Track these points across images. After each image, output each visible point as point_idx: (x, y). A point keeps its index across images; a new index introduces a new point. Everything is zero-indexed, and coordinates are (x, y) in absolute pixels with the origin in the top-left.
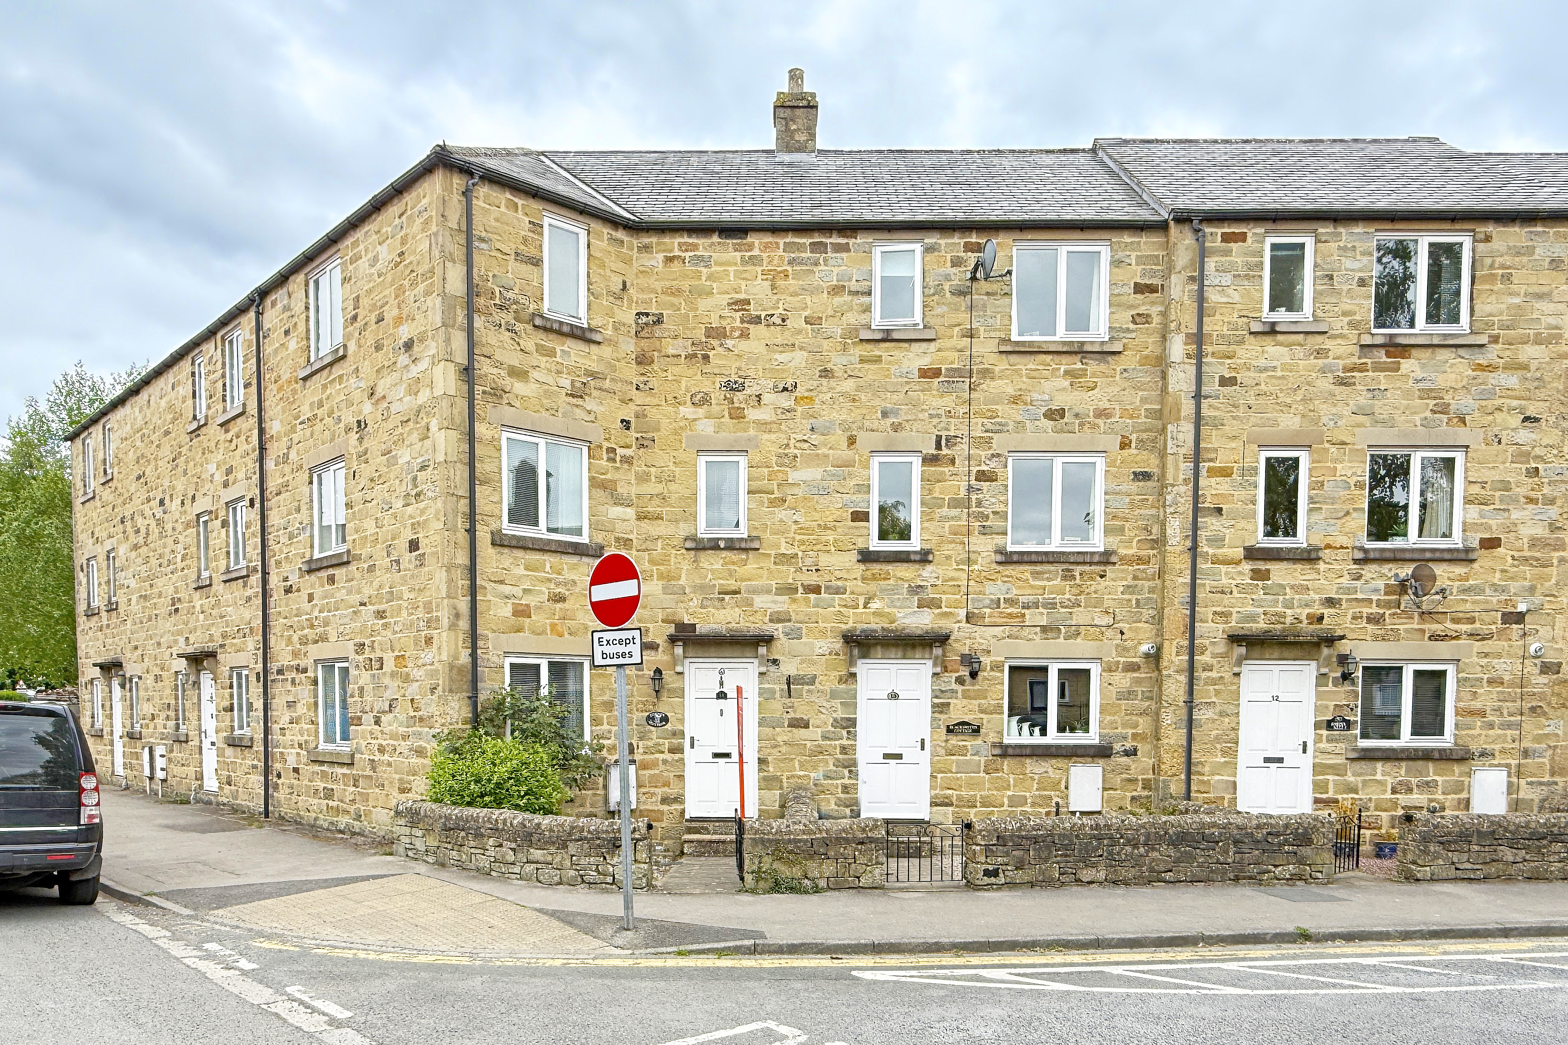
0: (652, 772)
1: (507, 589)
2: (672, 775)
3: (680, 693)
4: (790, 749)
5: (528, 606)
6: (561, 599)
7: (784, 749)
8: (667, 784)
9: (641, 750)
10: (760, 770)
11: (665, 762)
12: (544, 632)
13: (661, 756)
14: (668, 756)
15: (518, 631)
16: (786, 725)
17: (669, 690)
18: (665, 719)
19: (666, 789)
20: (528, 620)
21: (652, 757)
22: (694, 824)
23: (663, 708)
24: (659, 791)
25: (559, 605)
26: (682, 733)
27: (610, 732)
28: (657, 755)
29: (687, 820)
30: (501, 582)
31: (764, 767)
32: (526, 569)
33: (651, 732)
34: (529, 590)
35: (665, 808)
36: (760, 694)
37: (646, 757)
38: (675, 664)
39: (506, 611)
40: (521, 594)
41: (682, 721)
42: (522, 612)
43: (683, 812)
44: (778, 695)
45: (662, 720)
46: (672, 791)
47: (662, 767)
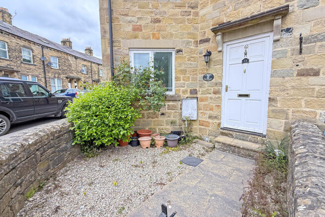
0: (206, 103)
1: (129, 18)
2: (214, 105)
3: (221, 62)
4: (297, 92)
5: (140, 25)
6: (158, 21)
7: (292, 92)
8: (211, 109)
9: (200, 93)
10: (269, 106)
11: (211, 98)
12: (148, 38)
13: (210, 96)
14: (213, 96)
15: (136, 38)
16: (295, 74)
17: (214, 62)
18: (212, 77)
19: (211, 112)
20: (141, 32)
21: (205, 96)
22: (224, 131)
23: (211, 71)
24: (209, 112)
25: (157, 24)
26: (221, 84)
27: (184, 84)
28: (208, 95)
29: (221, 129)
30: (127, 15)
31: (273, 104)
32: (139, 8)
33: (205, 84)
34: (141, 18)
35: (210, 121)
36: (273, 56)
37: (203, 95)
38: (217, 47)
39: (129, 28)
40: (137, 20)
41: (221, 77)
42: (137, 29)
43: (219, 124)
44: (289, 54)
45: (210, 77)
46: (214, 113)
47: (209, 101)
